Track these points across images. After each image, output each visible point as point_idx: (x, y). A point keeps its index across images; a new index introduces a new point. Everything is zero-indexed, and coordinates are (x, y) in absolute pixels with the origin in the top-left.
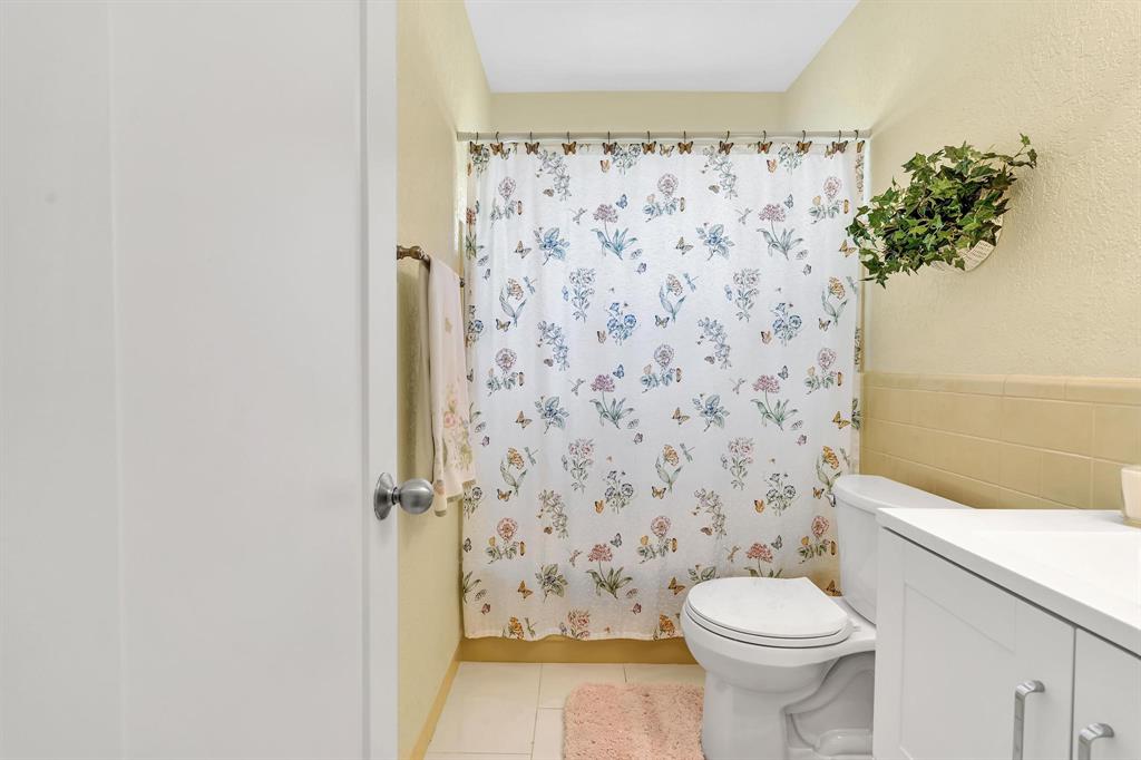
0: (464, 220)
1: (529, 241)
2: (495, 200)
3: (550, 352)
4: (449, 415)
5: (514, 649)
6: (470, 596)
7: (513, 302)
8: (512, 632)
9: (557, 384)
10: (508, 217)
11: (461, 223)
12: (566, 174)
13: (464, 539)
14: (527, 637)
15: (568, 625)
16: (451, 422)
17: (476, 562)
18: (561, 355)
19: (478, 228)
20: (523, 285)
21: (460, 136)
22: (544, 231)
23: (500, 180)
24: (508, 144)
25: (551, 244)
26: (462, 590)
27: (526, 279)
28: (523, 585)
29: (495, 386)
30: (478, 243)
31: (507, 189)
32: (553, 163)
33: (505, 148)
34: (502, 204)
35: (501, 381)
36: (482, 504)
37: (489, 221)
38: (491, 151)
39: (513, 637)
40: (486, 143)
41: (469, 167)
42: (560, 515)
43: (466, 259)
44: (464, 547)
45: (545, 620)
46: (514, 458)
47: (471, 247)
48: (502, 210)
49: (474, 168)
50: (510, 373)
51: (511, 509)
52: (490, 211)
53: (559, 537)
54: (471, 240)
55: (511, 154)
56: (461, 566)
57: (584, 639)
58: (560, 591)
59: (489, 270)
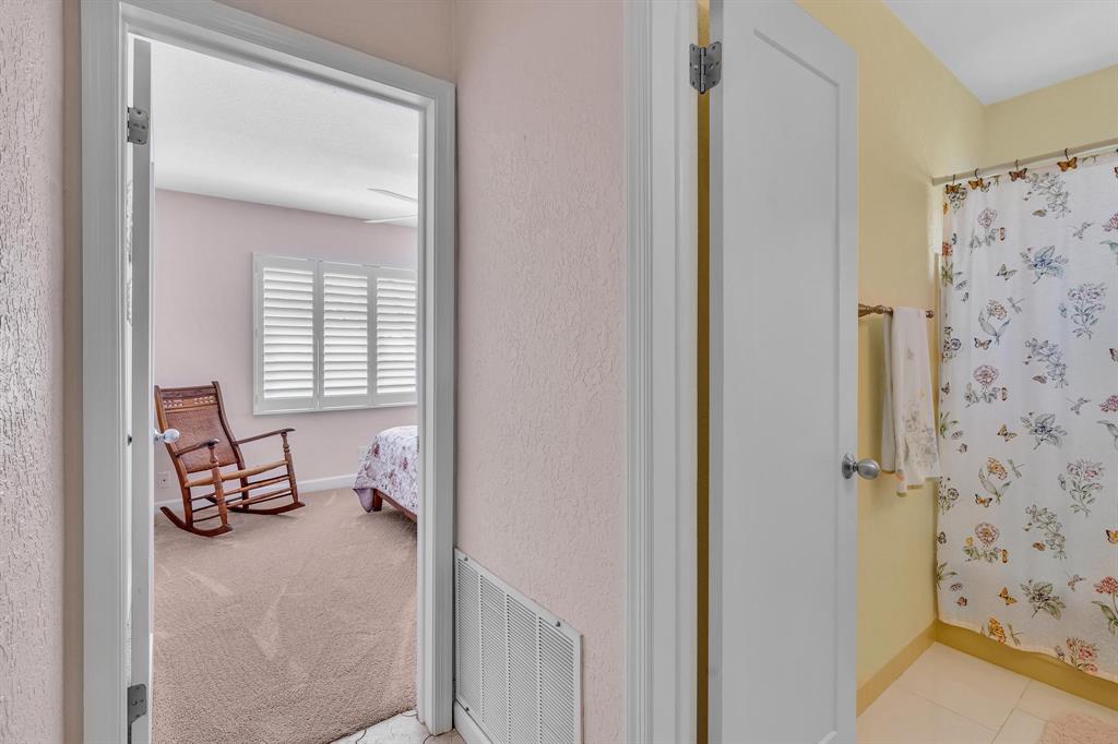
0: (940, 251)
1: (1014, 262)
2: (974, 231)
3: (1042, 369)
4: (912, 422)
5: (993, 649)
6: (945, 584)
7: (995, 322)
8: (991, 633)
9: (1050, 400)
10: (989, 244)
11: (936, 255)
12: (1063, 190)
13: (939, 532)
14: (1010, 642)
15: (1065, 649)
16: (913, 428)
17: (952, 555)
18: (1058, 372)
19: (955, 258)
20: (1007, 305)
21: (935, 182)
22: (1033, 251)
23: (980, 211)
24: (986, 178)
25: (1043, 263)
26: (936, 577)
27: (1010, 300)
28: (1005, 591)
29: (973, 398)
30: (955, 270)
31: (987, 219)
32: (1046, 183)
33: (985, 183)
34: (981, 232)
35: (979, 394)
36: (958, 505)
37: (968, 249)
38: (970, 187)
39: (992, 637)
40: (964, 182)
41: (945, 206)
42: (1056, 535)
43: (942, 287)
44: (940, 538)
45: (1036, 635)
46: (994, 468)
47: (947, 276)
48: (982, 238)
49: (950, 207)
50: (990, 388)
51: (992, 515)
52: (969, 240)
53: (1055, 557)
54: (947, 269)
55: (992, 187)
56: (935, 555)
57: (1090, 672)
58: (1054, 612)
59: (967, 294)
